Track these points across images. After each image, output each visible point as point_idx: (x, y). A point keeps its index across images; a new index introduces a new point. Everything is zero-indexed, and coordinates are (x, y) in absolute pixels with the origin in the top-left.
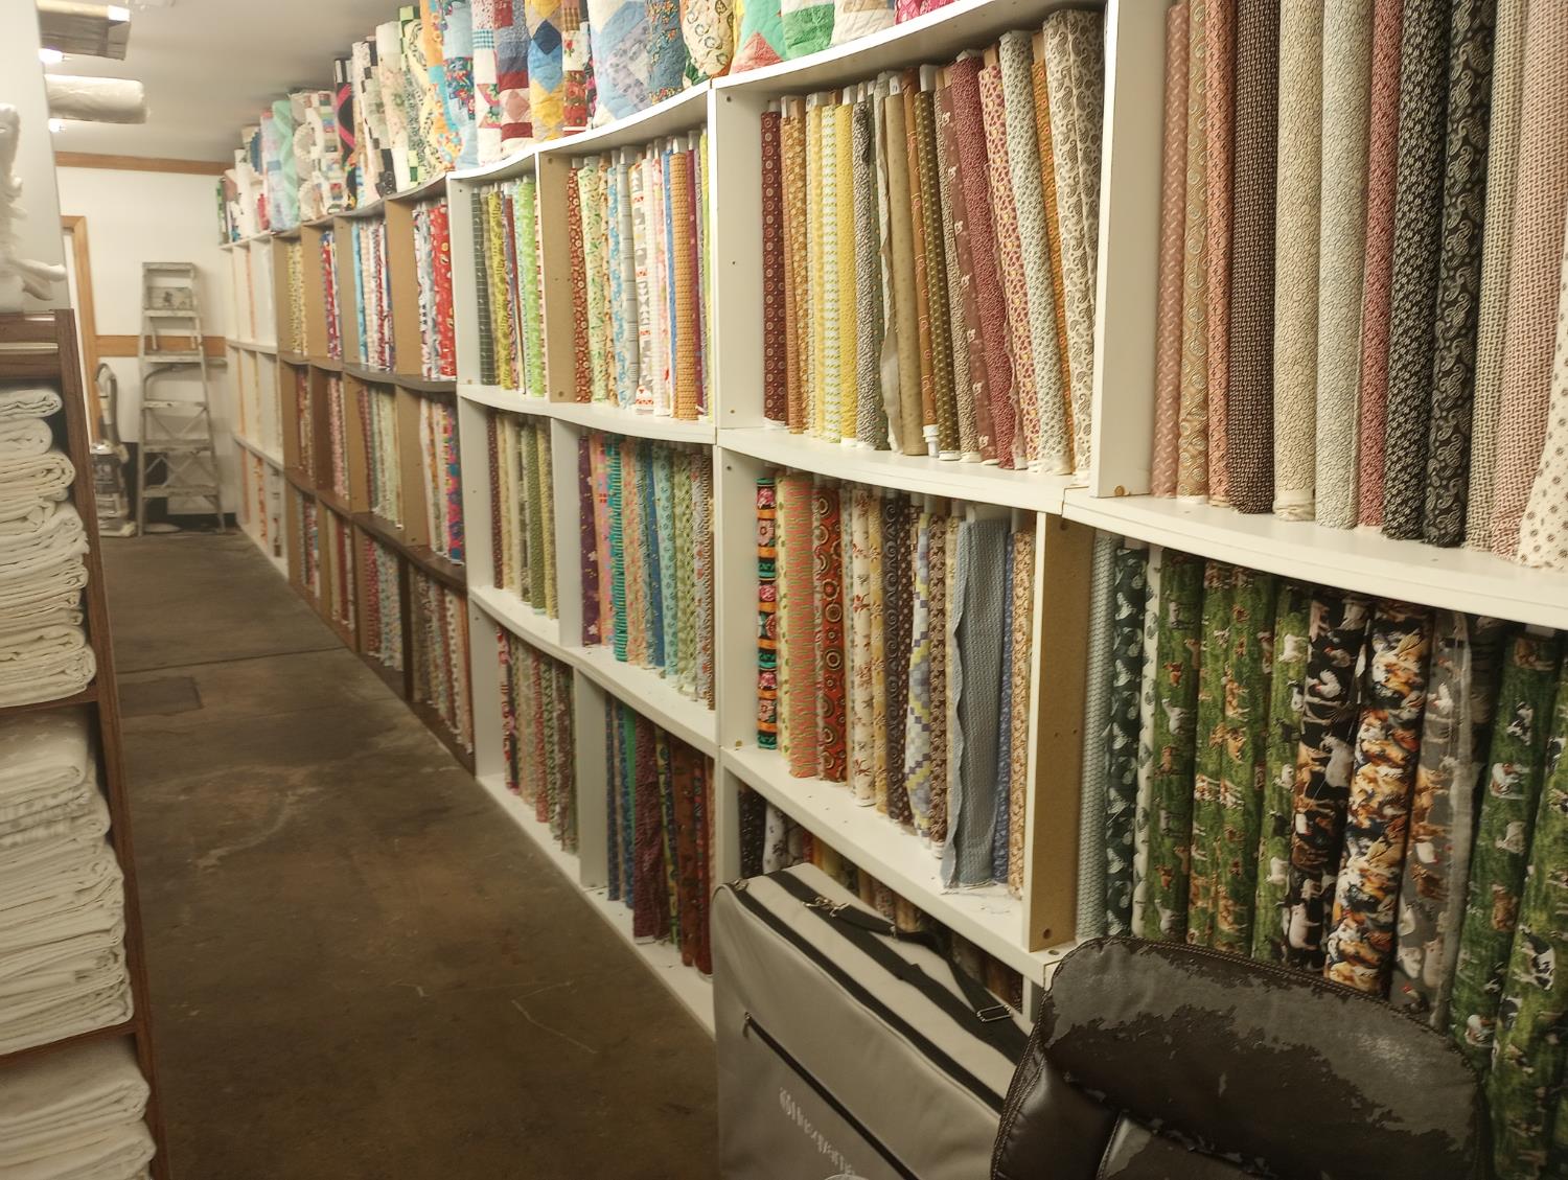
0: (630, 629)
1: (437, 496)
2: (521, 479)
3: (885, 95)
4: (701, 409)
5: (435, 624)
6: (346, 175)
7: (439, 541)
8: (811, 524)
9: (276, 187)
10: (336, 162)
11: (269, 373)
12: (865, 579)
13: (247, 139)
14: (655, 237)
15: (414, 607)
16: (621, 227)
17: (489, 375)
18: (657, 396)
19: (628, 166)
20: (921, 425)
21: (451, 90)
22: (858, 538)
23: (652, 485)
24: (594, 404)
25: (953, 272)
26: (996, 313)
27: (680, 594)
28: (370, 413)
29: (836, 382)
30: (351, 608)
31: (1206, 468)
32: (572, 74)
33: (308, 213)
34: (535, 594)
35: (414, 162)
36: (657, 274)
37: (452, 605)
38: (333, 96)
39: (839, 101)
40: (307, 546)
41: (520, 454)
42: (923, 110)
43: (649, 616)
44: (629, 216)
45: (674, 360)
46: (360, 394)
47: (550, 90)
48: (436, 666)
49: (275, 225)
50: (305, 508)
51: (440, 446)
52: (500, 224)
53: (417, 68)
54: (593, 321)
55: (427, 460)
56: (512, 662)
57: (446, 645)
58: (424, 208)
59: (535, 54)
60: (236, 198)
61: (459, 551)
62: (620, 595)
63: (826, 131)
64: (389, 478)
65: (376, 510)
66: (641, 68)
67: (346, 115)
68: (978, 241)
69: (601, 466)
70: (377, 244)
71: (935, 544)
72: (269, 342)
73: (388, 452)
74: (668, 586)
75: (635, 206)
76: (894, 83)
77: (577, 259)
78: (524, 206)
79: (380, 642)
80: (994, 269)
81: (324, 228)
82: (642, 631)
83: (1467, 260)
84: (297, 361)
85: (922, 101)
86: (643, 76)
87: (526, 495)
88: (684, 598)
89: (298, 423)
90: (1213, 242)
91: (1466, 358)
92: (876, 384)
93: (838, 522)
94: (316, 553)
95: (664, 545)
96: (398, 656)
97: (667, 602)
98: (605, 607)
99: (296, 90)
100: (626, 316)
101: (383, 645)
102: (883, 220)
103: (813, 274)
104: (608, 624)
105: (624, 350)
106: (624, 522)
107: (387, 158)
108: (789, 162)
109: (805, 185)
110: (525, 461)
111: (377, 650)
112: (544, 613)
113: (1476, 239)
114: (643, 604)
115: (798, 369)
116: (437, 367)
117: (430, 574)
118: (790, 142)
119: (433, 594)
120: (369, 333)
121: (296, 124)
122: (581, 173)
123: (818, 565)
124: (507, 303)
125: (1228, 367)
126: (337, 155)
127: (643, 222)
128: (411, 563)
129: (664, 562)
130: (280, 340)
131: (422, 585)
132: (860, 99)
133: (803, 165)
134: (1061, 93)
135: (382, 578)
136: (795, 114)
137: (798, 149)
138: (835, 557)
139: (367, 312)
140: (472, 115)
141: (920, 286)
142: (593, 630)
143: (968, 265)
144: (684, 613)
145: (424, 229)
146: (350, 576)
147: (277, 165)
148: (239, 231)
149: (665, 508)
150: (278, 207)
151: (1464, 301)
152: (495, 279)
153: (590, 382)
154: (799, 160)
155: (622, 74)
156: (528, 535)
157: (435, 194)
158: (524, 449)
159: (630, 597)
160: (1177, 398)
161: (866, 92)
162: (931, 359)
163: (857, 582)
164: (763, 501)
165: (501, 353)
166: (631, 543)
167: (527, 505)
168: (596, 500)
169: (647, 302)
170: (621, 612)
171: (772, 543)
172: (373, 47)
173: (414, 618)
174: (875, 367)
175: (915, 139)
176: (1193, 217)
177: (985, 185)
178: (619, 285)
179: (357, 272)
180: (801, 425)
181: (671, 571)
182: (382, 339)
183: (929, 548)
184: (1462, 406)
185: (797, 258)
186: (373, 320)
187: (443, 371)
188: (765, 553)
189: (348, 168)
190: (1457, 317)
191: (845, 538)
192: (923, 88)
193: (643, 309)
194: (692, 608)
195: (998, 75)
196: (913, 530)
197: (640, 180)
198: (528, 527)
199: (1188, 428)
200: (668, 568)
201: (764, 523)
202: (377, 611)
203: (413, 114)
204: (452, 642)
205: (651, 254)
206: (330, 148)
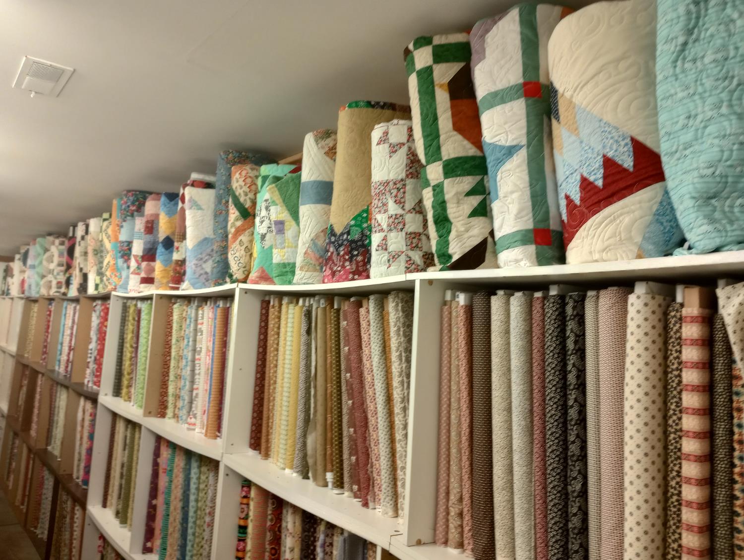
0: (169, 548)
1: (81, 449)
2: (124, 449)
3: (318, 306)
4: (219, 434)
5: (68, 520)
6: (65, 278)
7: (78, 474)
8: (267, 511)
9: (31, 276)
10: (62, 271)
11: (10, 364)
12: (292, 550)
13: (23, 251)
14: (206, 343)
15: (58, 508)
16: (192, 334)
17: (117, 392)
18: (198, 422)
19: (198, 307)
20: (325, 471)
21: (120, 255)
22: (290, 526)
23: (190, 470)
24: (166, 420)
25: (345, 397)
26: (363, 424)
27: (197, 534)
28: (56, 396)
29: (286, 438)
30: (26, 499)
31: (462, 533)
32: (177, 261)
33: (44, 292)
34: (123, 516)
35: (98, 281)
36: (205, 361)
37: (78, 513)
38: (66, 242)
39: (297, 302)
40: (11, 459)
41: (126, 437)
42: (335, 317)
43: (179, 542)
44: (196, 330)
45: (209, 406)
46: (52, 386)
47: (166, 266)
48: (65, 544)
49: (27, 294)
50: (14, 439)
51: (87, 423)
52: (134, 319)
53: (106, 241)
54: (172, 377)
55: (79, 428)
56: (104, 553)
57: (72, 535)
58: (99, 302)
59: (160, 250)
60: (12, 276)
61: (86, 482)
62: (165, 527)
63: (290, 316)
64: (58, 432)
65: (49, 448)
66: (208, 267)
67: (71, 252)
68: (356, 386)
69: (165, 453)
70: (74, 313)
71: (328, 540)
72: (13, 348)
73: (61, 418)
74: (192, 528)
75: (199, 326)
76: (322, 301)
77: (168, 346)
78: (146, 314)
79: (38, 523)
80: (363, 403)
81: (51, 300)
82: (175, 551)
83: (580, 458)
84: (25, 362)
85: (334, 313)
86: (209, 270)
87: (125, 459)
88: (198, 537)
89: (19, 393)
90: (464, 419)
91: (583, 508)
92: (304, 444)
93: (281, 513)
94: (14, 464)
95: (192, 504)
96: (46, 532)
97: (190, 537)
98: (157, 532)
99: (50, 234)
100: (188, 378)
101: (39, 525)
102: (313, 364)
103: (279, 381)
104: (158, 542)
105: (185, 394)
106: (173, 487)
107: (85, 277)
108: (272, 326)
109: (279, 337)
110: (128, 441)
111: (36, 528)
112: (125, 527)
113: (584, 448)
114: (177, 535)
115: (268, 426)
116: (93, 381)
117: (69, 493)
118: (273, 316)
119: (69, 503)
120: (63, 355)
121: (46, 250)
122: (175, 306)
123: (269, 536)
124: (131, 358)
125: (472, 483)
126: (63, 268)
127: (202, 335)
128: (62, 483)
129: (191, 513)
130: (19, 348)
131: (65, 497)
132: (307, 304)
133: (279, 328)
134: (396, 329)
135: (46, 487)
136: (277, 304)
137: (277, 320)
138: (278, 533)
139: (64, 345)
140: (128, 267)
141: (329, 400)
142: (149, 545)
143: (351, 396)
144: (198, 546)
145: (98, 313)
146: (29, 481)
147: (33, 267)
148: (10, 291)
149: (195, 483)
150: (30, 286)
151: (580, 478)
152: (127, 345)
153: (166, 408)
154: (277, 325)
155: (199, 269)
156: (124, 482)
157: (106, 298)
158: (129, 435)
159: (171, 530)
160: (448, 493)
161: (310, 301)
162: (332, 439)
163: (288, 551)
164: (244, 494)
165: (125, 382)
166: (176, 498)
167: (125, 465)
168: (161, 471)
169: (199, 374)
170: (165, 538)
171: (246, 518)
172: (87, 226)
173: (57, 514)
174: (305, 435)
175: (331, 329)
176: (454, 405)
177: (360, 360)
178: (187, 362)
179: (62, 324)
180: (267, 455)
181: (194, 519)
182: (68, 360)
183: (325, 543)
184: (583, 533)
185: (272, 371)
186: (66, 349)
187: (94, 383)
188: (242, 523)
189: (67, 275)
190: (578, 487)
191: (284, 524)
192: (336, 307)
193: (197, 377)
194: (202, 543)
195: (368, 312)
196: (318, 529)
197: (203, 314)
198: (124, 477)
199: (453, 512)
200: (192, 517)
201: (243, 506)
202: (40, 504)
203: (101, 260)
204: (75, 533)
205: (204, 351)
206: (60, 265)
